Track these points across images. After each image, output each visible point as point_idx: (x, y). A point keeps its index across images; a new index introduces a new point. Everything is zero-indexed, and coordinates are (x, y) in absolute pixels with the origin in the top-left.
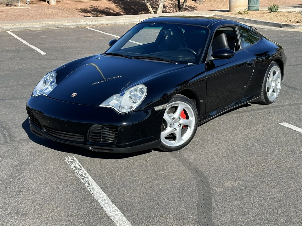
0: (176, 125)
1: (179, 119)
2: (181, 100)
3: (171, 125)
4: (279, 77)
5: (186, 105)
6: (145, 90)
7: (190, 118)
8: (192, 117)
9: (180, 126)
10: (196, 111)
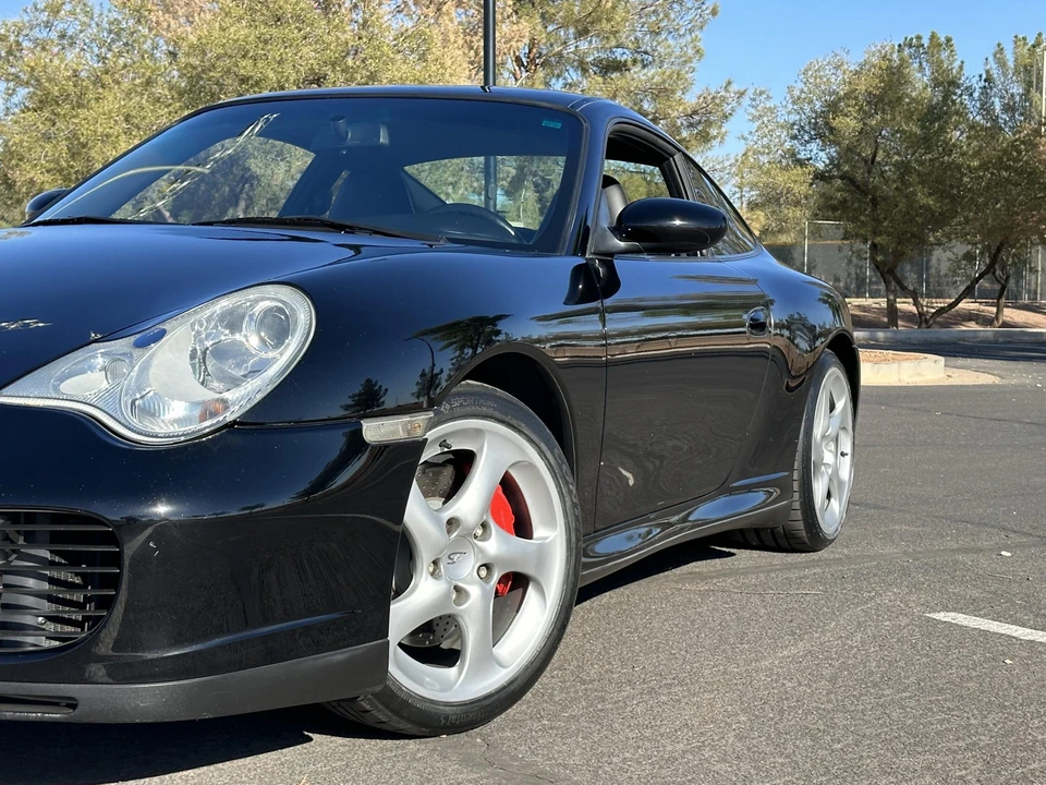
0: (467, 569)
1: (479, 532)
2: (497, 415)
3: (435, 563)
4: (844, 428)
5: (522, 451)
6: (304, 315)
7: (539, 531)
8: (551, 523)
9: (483, 572)
10: (570, 492)
